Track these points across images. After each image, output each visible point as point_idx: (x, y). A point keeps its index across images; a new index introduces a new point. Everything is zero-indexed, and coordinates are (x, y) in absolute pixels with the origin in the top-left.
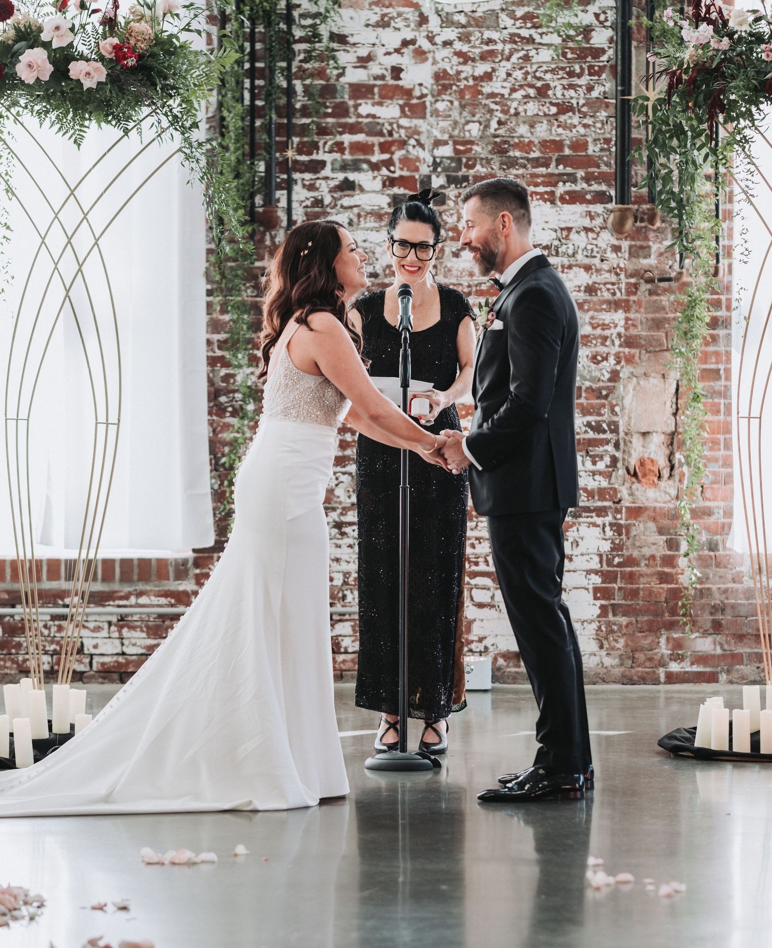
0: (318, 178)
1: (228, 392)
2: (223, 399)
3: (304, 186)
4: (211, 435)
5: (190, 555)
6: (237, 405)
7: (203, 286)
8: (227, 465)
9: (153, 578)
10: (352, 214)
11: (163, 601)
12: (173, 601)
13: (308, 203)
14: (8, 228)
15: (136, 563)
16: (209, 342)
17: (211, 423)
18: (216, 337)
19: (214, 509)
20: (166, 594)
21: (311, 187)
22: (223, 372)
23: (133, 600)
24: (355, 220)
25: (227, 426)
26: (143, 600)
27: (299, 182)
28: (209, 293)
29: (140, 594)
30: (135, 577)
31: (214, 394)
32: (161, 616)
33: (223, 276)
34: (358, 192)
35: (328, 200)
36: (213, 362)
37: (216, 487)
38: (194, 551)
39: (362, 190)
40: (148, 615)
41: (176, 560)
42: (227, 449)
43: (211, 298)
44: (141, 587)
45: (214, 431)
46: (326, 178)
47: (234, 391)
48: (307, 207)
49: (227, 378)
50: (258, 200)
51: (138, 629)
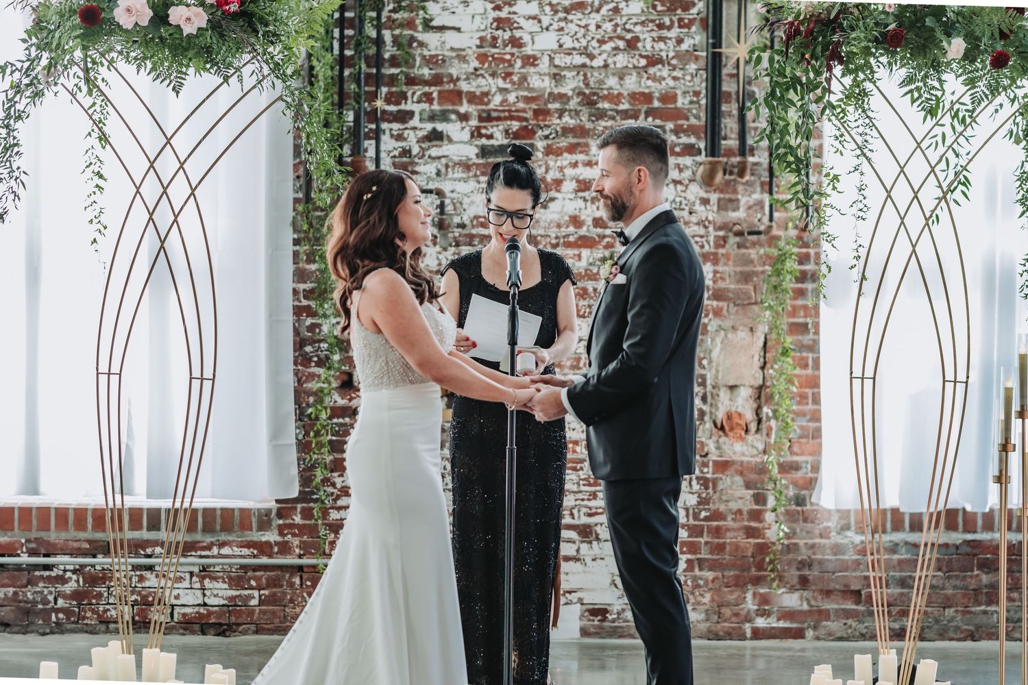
0: (406, 129)
1: (313, 342)
2: (308, 349)
3: (392, 136)
4: (296, 385)
5: (272, 505)
6: (322, 355)
7: (290, 235)
8: (313, 416)
9: (236, 528)
10: (440, 165)
11: (246, 551)
12: (255, 552)
13: (396, 153)
14: (101, 177)
15: (219, 513)
16: (295, 292)
17: (296, 373)
18: (302, 287)
19: (299, 459)
20: (249, 545)
21: (399, 137)
22: (309, 321)
23: (215, 550)
24: (443, 170)
25: (312, 376)
26: (226, 551)
27: (387, 132)
28: (296, 242)
29: (222, 545)
30: (218, 527)
31: (300, 344)
32: (244, 567)
33: (311, 225)
34: (446, 142)
35: (416, 150)
36: (298, 311)
37: (300, 437)
38: (277, 501)
39: (450, 140)
40: (231, 565)
41: (259, 510)
42: (311, 399)
43: (297, 248)
44: (223, 537)
45: (299, 381)
46: (414, 128)
47: (320, 341)
48: (395, 157)
49: (312, 328)
50: (347, 150)
51: (220, 580)
